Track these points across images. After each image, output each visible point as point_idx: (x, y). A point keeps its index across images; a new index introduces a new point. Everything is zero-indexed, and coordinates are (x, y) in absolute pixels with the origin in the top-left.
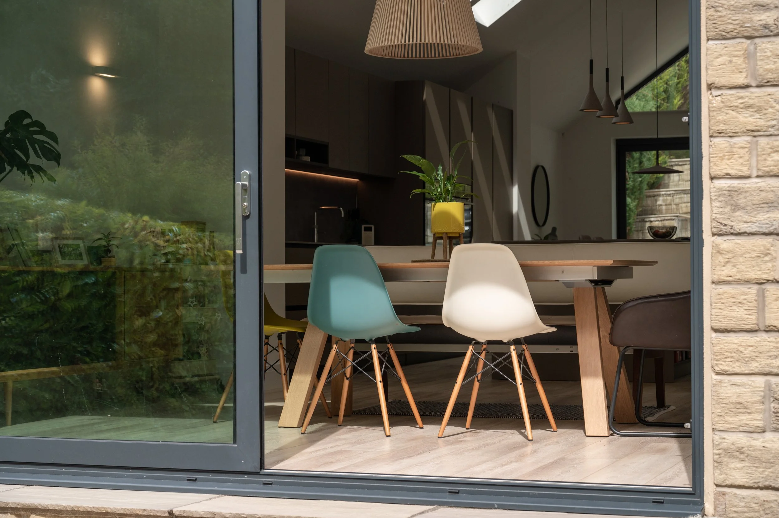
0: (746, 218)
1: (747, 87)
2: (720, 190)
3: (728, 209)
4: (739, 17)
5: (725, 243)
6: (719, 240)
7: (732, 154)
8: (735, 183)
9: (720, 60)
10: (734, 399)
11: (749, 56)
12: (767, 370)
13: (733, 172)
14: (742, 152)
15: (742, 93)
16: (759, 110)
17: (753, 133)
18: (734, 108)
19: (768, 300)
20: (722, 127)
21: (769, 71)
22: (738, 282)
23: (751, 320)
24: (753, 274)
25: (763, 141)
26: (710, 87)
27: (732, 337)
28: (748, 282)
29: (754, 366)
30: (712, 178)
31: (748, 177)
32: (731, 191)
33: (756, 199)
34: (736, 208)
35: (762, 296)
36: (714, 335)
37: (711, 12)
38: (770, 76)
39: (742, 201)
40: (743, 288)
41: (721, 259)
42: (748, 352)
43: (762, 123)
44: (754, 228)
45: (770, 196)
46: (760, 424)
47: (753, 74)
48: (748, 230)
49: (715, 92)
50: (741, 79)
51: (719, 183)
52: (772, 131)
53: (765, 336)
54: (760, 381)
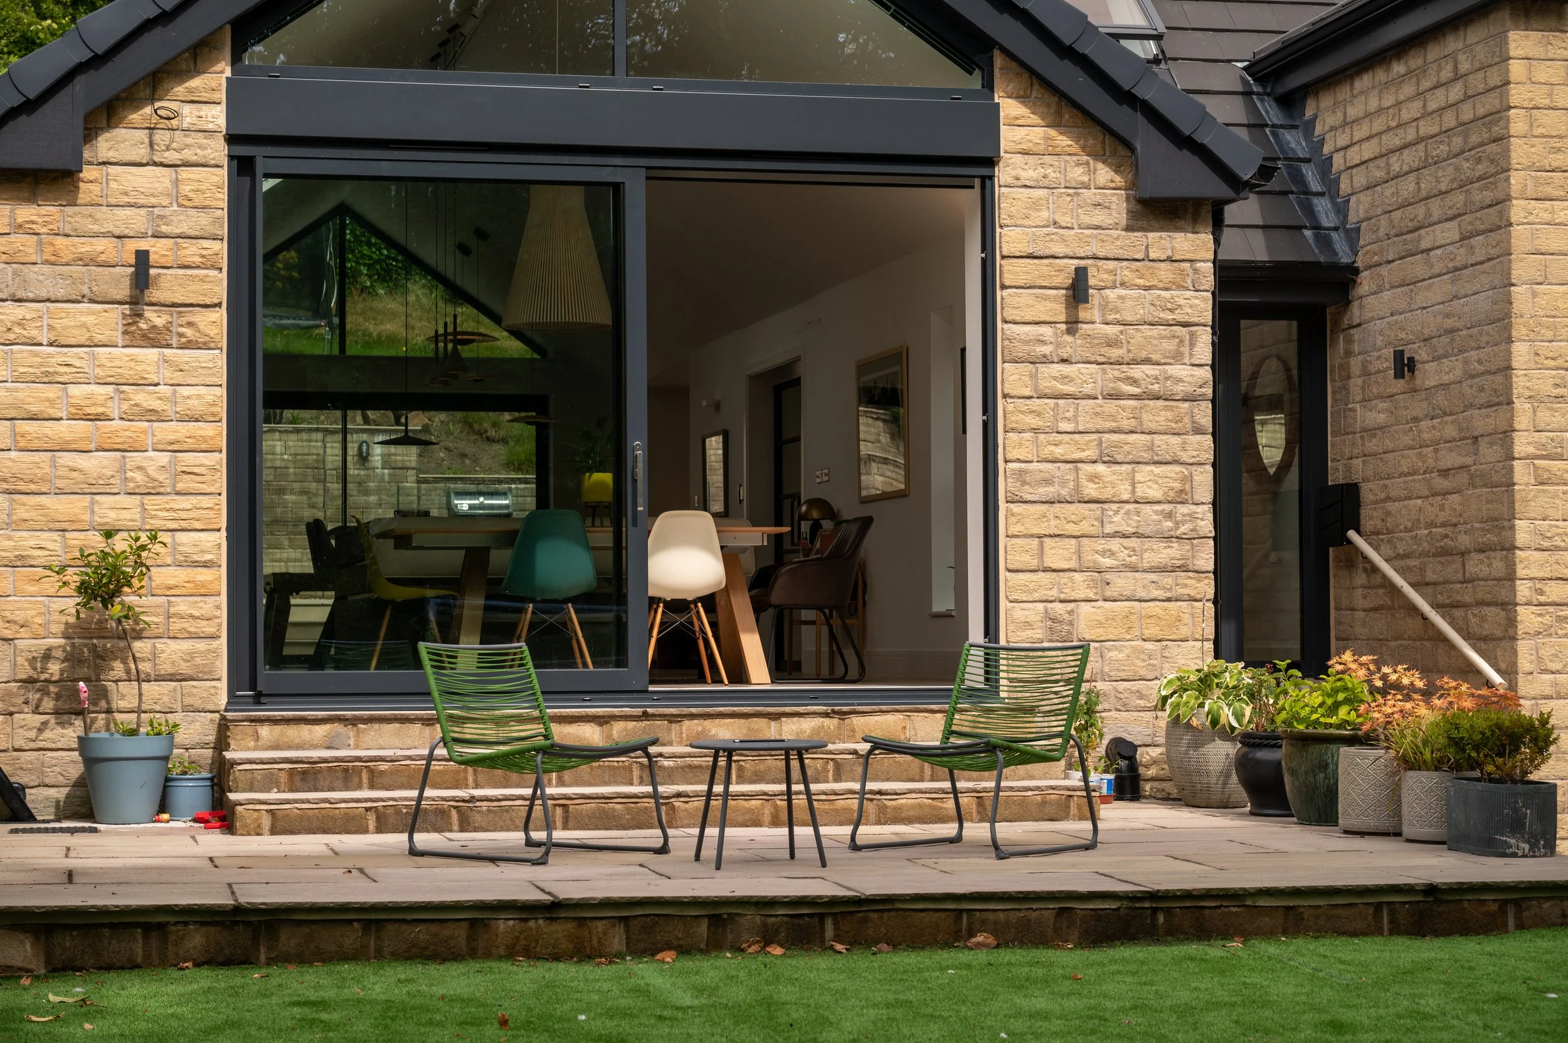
0: (1031, 490)
1: (1031, 397)
2: (1013, 470)
3: (1018, 484)
4: (1027, 347)
5: (1016, 508)
6: (1012, 506)
7: (1021, 444)
8: (1023, 465)
9: (1013, 377)
10: (1023, 620)
11: (1034, 376)
12: (1045, 598)
13: (1021, 458)
14: (1028, 443)
15: (1028, 402)
16: (1039, 414)
17: (1035, 430)
18: (1022, 412)
19: (1045, 549)
20: (1014, 425)
21: (1048, 387)
22: (1025, 536)
23: (1034, 563)
24: (1035, 531)
25: (1042, 437)
26: (1005, 396)
27: (1021, 575)
28: (1032, 536)
29: (1036, 596)
30: (1006, 461)
31: (1031, 462)
32: (1021, 472)
33: (1038, 478)
34: (1024, 483)
35: (1041, 545)
36: (1008, 574)
37: (1006, 343)
38: (1047, 391)
39: (1028, 479)
40: (1029, 541)
41: (1013, 519)
42: (1031, 586)
43: (1041, 423)
44: (1036, 498)
45: (1047, 475)
46: (1040, 636)
47: (1036, 390)
48: (1032, 499)
49: (1009, 400)
50: (1027, 392)
51: (1010, 465)
52: (1047, 430)
53: (1043, 574)
54: (1040, 606)
